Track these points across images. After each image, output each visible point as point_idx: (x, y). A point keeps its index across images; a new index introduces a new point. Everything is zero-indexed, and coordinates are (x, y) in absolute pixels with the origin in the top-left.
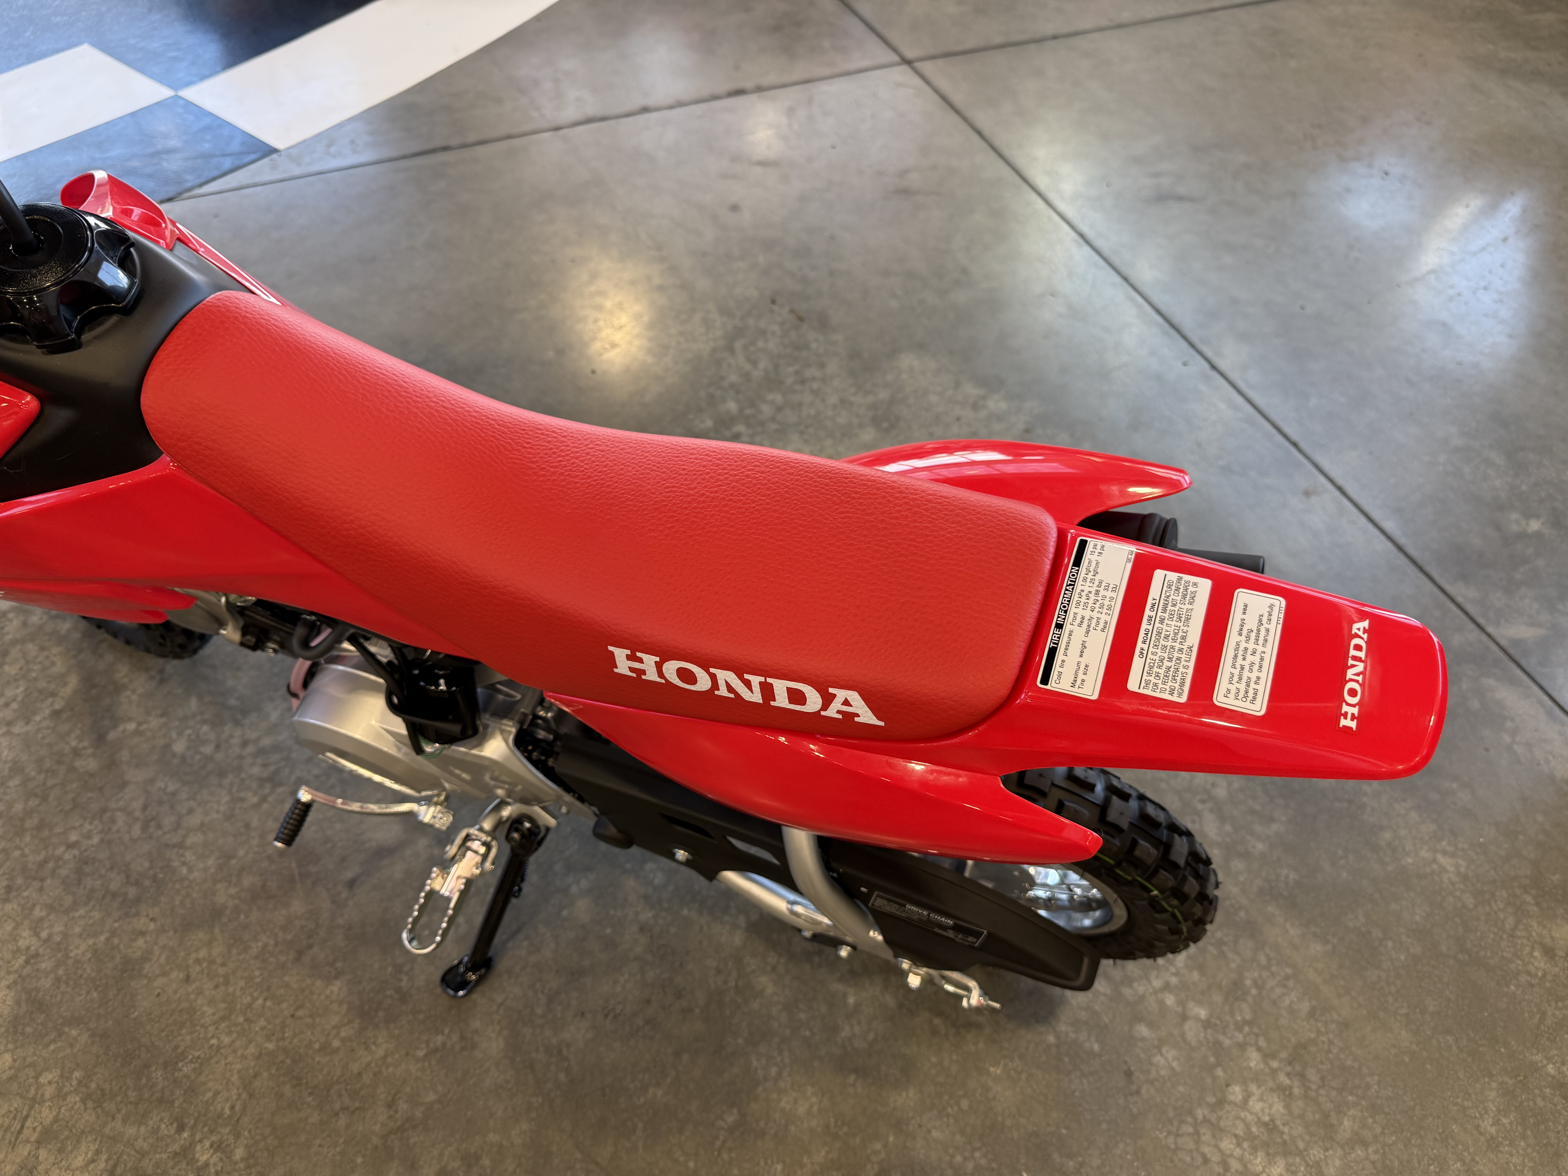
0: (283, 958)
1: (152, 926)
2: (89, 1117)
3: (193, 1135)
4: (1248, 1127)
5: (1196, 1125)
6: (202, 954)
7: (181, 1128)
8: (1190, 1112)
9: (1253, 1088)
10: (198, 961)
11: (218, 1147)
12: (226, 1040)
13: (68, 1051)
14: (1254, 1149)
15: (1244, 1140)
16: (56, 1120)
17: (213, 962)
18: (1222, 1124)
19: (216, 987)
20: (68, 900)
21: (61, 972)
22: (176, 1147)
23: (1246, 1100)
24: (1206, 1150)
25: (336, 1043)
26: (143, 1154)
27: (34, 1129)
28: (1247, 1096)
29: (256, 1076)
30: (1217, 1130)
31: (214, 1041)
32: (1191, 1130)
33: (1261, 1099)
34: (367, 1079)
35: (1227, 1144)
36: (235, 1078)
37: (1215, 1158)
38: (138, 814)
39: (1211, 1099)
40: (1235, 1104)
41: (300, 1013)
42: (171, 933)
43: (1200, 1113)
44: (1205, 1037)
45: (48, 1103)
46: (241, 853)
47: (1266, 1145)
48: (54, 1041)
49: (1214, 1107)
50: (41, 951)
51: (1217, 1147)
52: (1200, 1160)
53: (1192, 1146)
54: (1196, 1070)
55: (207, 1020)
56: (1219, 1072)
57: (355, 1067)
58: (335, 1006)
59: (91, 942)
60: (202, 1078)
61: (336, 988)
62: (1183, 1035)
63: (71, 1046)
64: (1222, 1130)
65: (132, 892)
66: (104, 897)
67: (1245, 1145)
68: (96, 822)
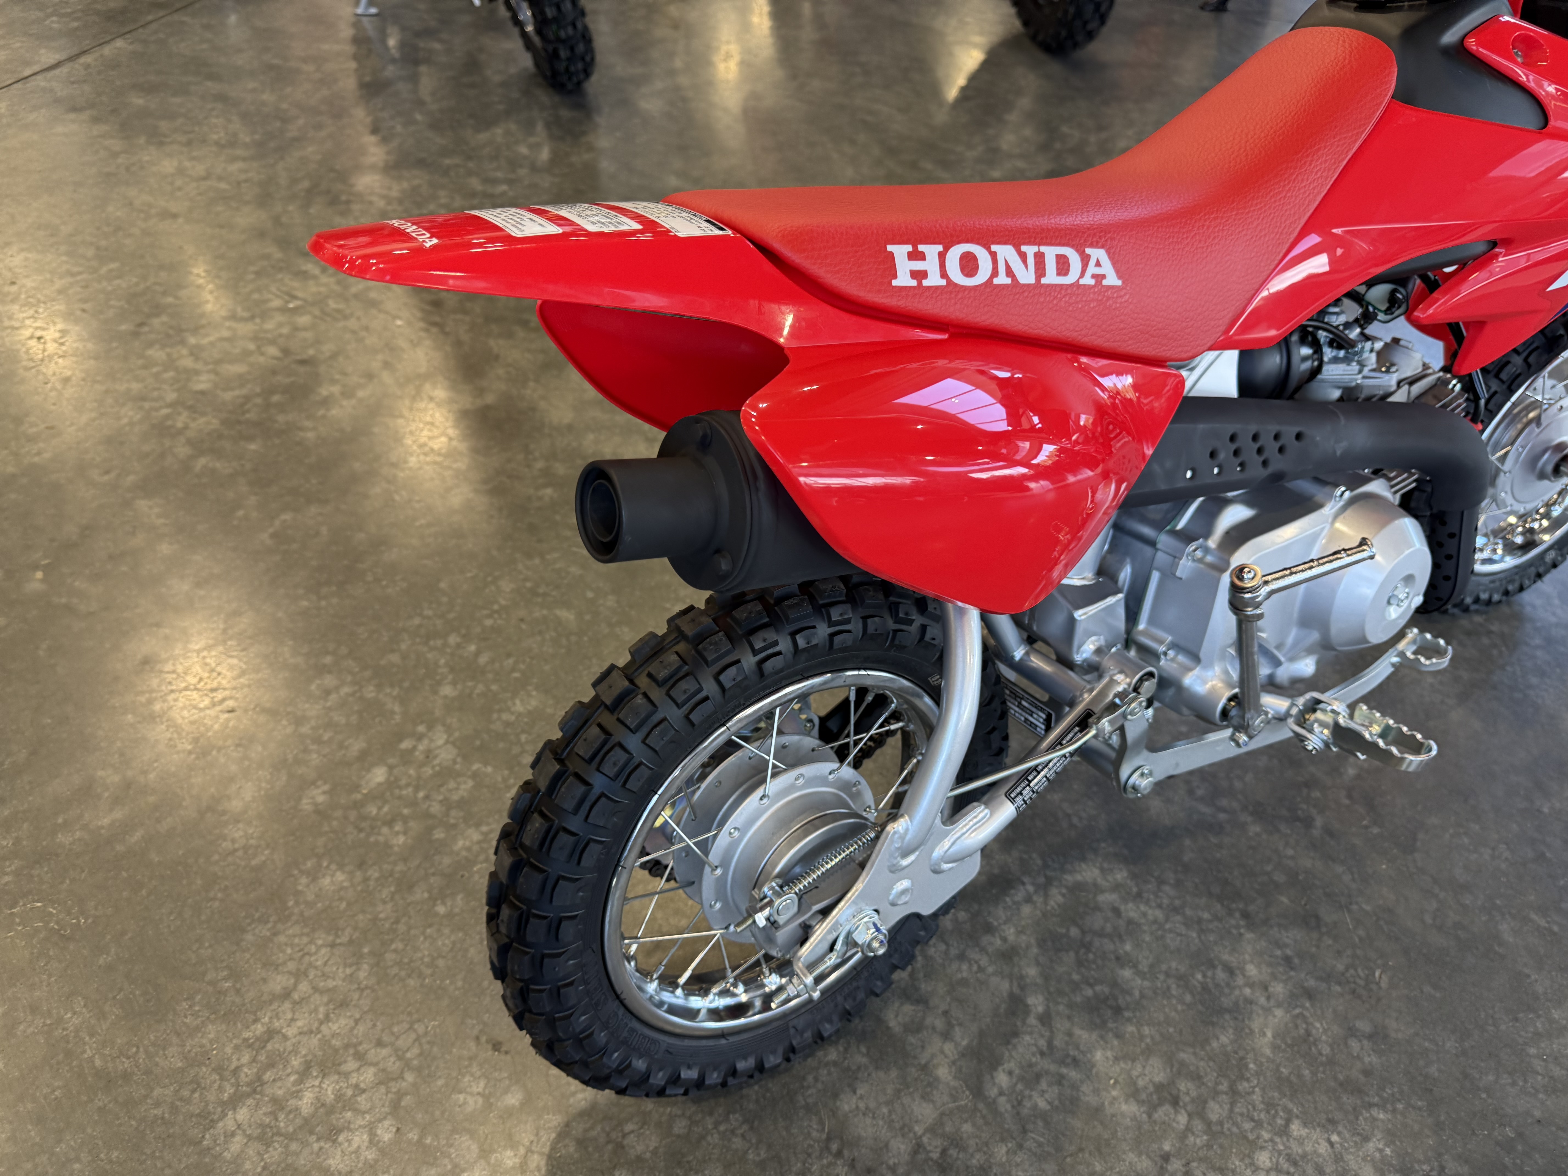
4: (357, 1111)
5: (408, 1065)
8: (419, 1070)
9: (370, 1155)
14: (339, 1097)
15: (354, 1096)
18: (383, 1089)
23: (372, 1134)
24: (385, 1052)
28: (373, 1140)
30: (385, 1079)
32: (408, 1055)
33: (357, 1151)
35: (368, 1075)
37: (373, 1054)
39: (407, 1101)
40: (380, 1121)
43: (410, 1077)
44: (449, 1156)
47: (331, 1111)
49: (400, 1095)
51: (375, 1064)
52: (386, 1038)
53: (400, 1043)
54: (438, 1113)
56: (413, 1136)
62: (472, 1134)
64: (380, 1083)
67: (350, 1092)
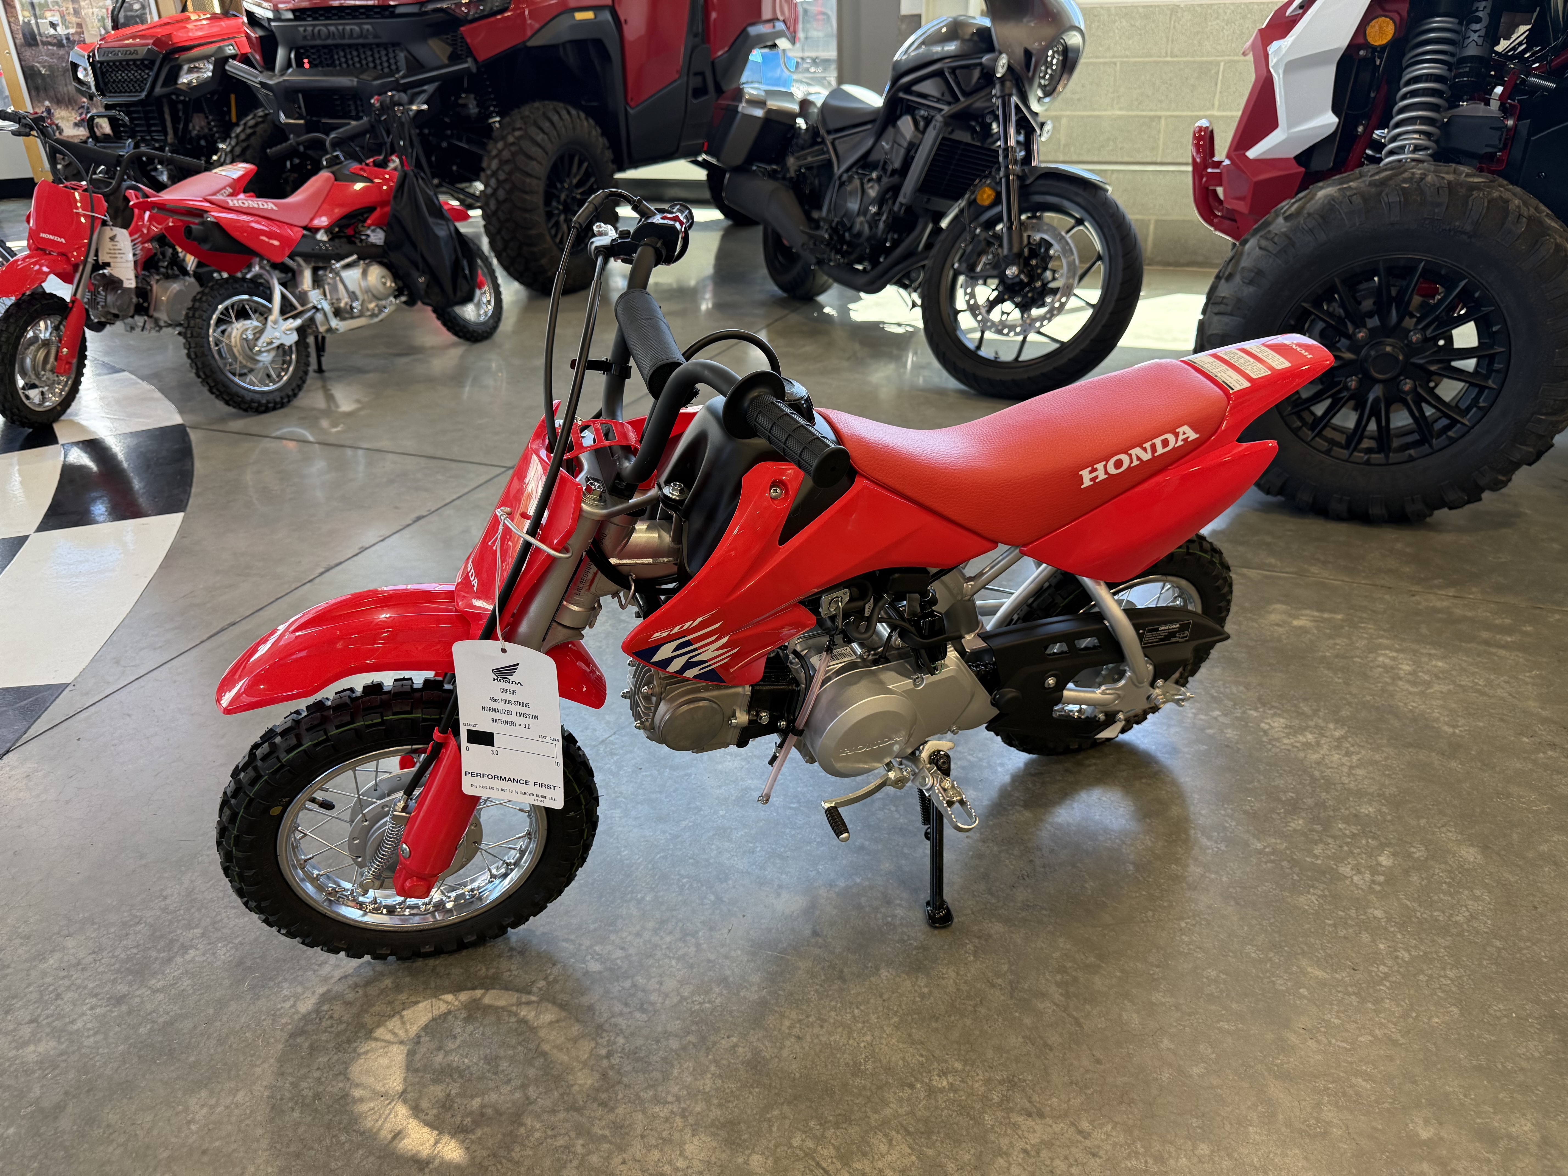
0: (836, 987)
1: (735, 1040)
2: (854, 1131)
3: (922, 1082)
6: (787, 1023)
7: (912, 1086)
10: (790, 1028)
11: (943, 1073)
12: (868, 1038)
13: (787, 1122)
16: (837, 1149)
17: (800, 1021)
19: (822, 1027)
20: (657, 1075)
21: (715, 1101)
22: (922, 1095)
25: (926, 990)
26: (912, 1113)
27: (832, 1163)
29: (910, 1035)
31: (862, 1045)
34: (964, 987)
36: (901, 1046)
38: (626, 1010)
41: (886, 997)
42: (752, 1032)
45: (820, 1148)
46: (728, 972)
48: (770, 1127)
50: (683, 1105)
55: (844, 1041)
57: (951, 989)
58: (898, 979)
59: (709, 1076)
60: (884, 1062)
61: (884, 973)
63: (785, 1118)
65: (692, 1038)
66: (678, 1055)
68: (605, 1034)
